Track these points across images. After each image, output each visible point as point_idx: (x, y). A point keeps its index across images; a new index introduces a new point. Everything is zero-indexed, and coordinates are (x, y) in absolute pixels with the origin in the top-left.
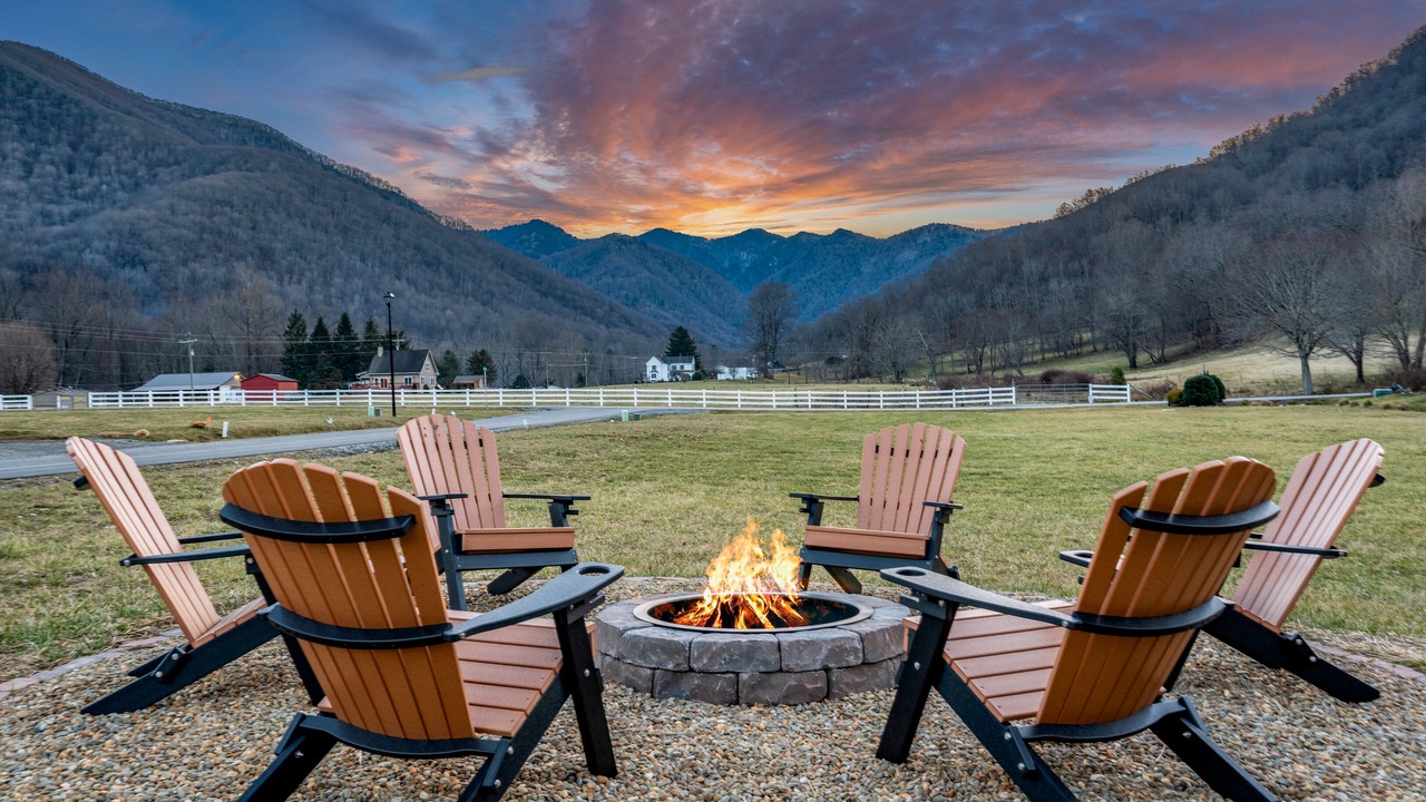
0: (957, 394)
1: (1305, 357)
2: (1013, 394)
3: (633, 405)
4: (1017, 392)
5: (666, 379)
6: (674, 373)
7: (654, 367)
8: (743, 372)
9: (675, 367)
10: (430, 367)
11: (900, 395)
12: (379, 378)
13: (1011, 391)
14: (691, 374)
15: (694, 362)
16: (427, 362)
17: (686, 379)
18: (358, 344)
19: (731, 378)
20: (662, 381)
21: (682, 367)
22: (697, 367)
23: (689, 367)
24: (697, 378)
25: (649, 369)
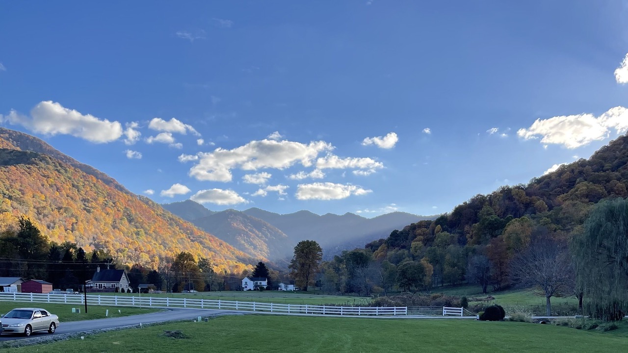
0: (378, 309)
1: (549, 297)
2: (406, 310)
3: (218, 308)
4: (408, 309)
5: (252, 289)
6: (256, 286)
7: (246, 283)
8: (291, 287)
9: (257, 283)
10: (125, 279)
11: (351, 309)
12: (98, 284)
13: (405, 309)
14: (265, 287)
15: (267, 281)
16: (123, 276)
17: (262, 289)
18: (88, 265)
19: (285, 290)
20: (250, 290)
21: (260, 283)
22: (268, 283)
23: (264, 283)
24: (268, 289)
25: (244, 283)
